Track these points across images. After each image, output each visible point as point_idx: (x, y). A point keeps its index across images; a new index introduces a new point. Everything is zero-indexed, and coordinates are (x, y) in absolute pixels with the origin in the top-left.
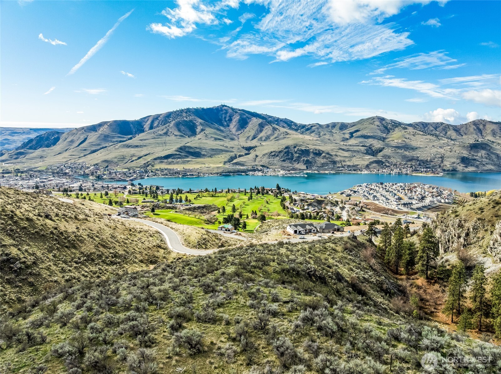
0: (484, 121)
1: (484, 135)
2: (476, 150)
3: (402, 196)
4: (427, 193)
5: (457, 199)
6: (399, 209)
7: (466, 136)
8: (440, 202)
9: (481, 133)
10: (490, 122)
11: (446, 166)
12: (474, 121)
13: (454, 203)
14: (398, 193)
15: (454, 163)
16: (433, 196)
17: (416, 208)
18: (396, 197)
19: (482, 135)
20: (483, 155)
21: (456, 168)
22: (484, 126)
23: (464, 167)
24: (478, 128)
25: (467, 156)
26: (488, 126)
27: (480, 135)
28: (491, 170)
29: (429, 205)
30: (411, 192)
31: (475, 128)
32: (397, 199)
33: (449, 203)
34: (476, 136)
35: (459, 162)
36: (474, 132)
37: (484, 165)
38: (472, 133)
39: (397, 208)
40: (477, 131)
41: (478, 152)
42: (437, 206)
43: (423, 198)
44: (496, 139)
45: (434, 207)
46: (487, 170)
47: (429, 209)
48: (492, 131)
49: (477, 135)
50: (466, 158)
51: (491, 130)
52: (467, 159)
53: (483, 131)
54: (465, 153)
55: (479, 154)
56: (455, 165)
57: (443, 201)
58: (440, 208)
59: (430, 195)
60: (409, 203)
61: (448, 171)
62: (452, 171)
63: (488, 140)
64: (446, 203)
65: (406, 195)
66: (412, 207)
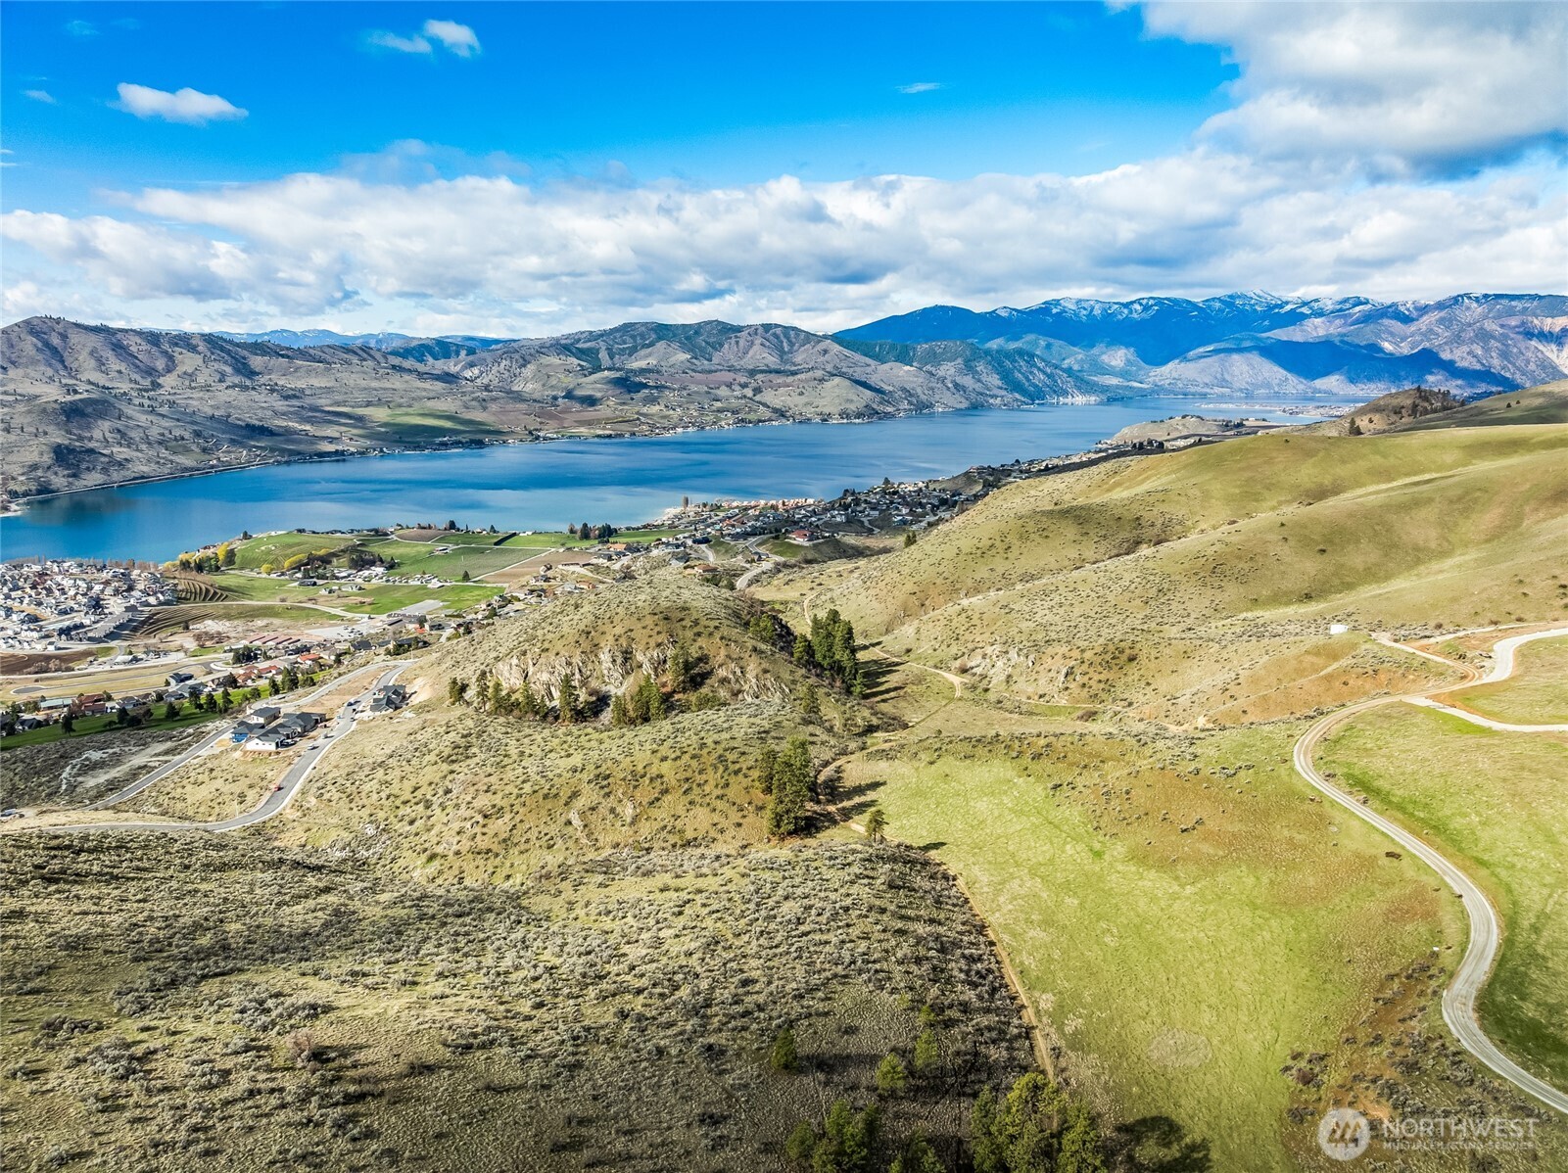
0: (58, 321)
1: (74, 366)
2: (83, 421)
3: (32, 609)
4: (97, 588)
5: (179, 588)
6: (60, 649)
7: (20, 372)
8: (149, 605)
9: (62, 362)
10: (77, 325)
11: (13, 479)
12: (27, 322)
13: (180, 600)
14: (9, 603)
15: (34, 467)
16: (117, 592)
17: (102, 634)
18: (14, 617)
19: (66, 367)
20: (108, 434)
21: (49, 483)
22: (64, 337)
23: (69, 476)
24: (47, 344)
25: (66, 442)
26: (75, 338)
27: (59, 366)
28: (143, 477)
29: (130, 620)
30: (49, 591)
31: (40, 345)
32: (23, 622)
33: (167, 603)
34: (50, 372)
35: (50, 462)
36: (40, 357)
37: (120, 464)
38: (34, 362)
39: (51, 648)
40: (48, 353)
41: (88, 427)
42: (149, 618)
43: (97, 605)
44: (112, 380)
45: (143, 623)
46: (135, 479)
47: (135, 629)
48: (92, 353)
49: (50, 365)
50: (67, 448)
51: (88, 350)
52: (71, 450)
53: (66, 354)
54: (58, 437)
55: (97, 434)
56: (40, 473)
57: (152, 600)
58: (158, 620)
59: (109, 591)
60: (76, 627)
61: (25, 494)
62: (39, 492)
63: (90, 382)
64: (161, 604)
65: (39, 604)
66: (90, 634)
